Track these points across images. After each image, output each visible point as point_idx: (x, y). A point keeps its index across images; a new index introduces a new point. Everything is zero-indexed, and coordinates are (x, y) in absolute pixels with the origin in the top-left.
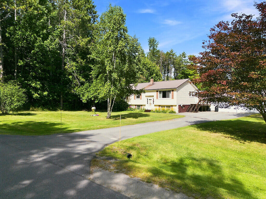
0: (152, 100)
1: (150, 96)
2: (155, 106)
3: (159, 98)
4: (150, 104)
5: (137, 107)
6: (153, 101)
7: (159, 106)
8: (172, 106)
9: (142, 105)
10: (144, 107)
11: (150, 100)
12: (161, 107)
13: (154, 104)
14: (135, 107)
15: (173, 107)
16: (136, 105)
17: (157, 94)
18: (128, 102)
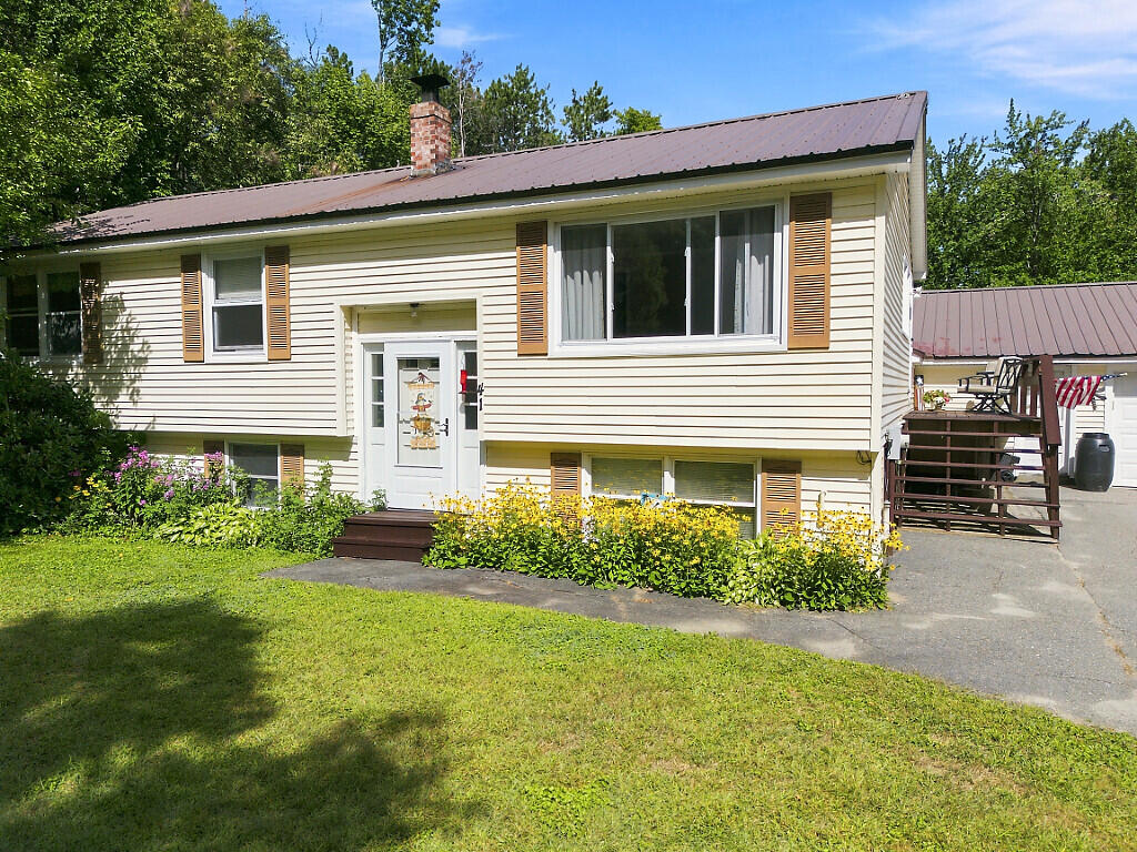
0: (452, 363)
1: (418, 315)
2: (494, 453)
3: (567, 335)
4: (424, 425)
5: (227, 460)
6: (470, 390)
7: (564, 458)
8: (786, 465)
9: (296, 447)
10: (327, 472)
11: (413, 374)
12: (585, 476)
13: (486, 432)
14: (200, 464)
15: (809, 486)
16: (212, 444)
17: (532, 274)
18: (111, 392)
